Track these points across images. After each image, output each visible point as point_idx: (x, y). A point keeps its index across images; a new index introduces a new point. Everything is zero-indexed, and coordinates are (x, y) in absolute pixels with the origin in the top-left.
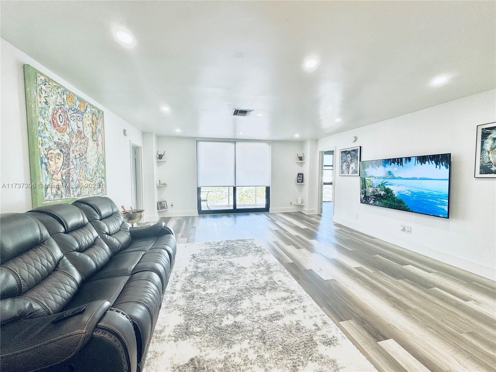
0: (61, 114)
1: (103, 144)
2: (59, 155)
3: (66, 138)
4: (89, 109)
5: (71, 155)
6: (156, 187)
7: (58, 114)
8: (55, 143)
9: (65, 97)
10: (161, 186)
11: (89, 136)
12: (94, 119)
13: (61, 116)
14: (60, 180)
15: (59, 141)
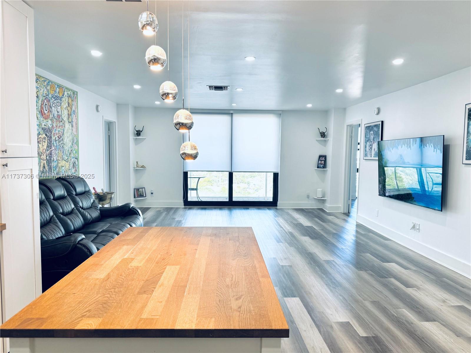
0: (47, 103)
1: (77, 124)
3: (49, 124)
4: (66, 93)
5: (52, 138)
6: (133, 170)
8: (42, 129)
10: (140, 169)
11: (65, 119)
12: (70, 101)
13: (46, 105)
14: (45, 160)
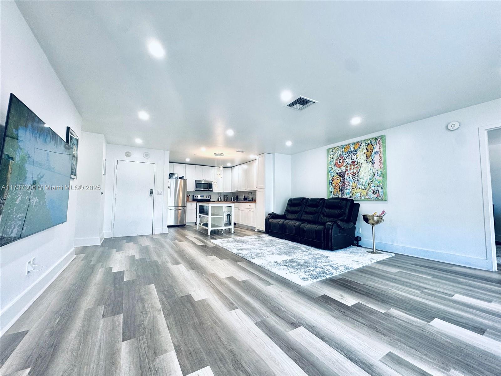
0: (341, 159)
2: (339, 178)
3: (343, 169)
4: (363, 144)
5: (345, 177)
7: (339, 160)
8: (336, 173)
9: (343, 149)
11: (362, 161)
13: (340, 160)
14: (338, 189)
15: (339, 172)
